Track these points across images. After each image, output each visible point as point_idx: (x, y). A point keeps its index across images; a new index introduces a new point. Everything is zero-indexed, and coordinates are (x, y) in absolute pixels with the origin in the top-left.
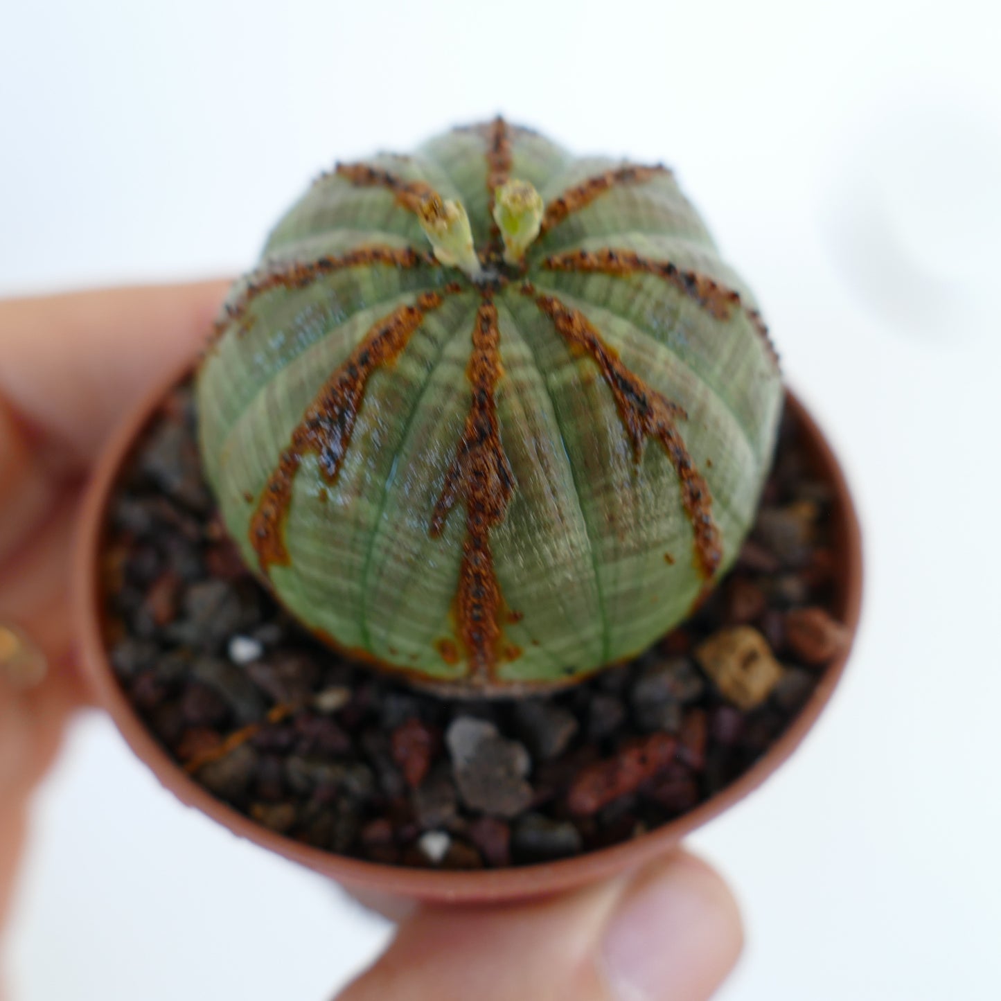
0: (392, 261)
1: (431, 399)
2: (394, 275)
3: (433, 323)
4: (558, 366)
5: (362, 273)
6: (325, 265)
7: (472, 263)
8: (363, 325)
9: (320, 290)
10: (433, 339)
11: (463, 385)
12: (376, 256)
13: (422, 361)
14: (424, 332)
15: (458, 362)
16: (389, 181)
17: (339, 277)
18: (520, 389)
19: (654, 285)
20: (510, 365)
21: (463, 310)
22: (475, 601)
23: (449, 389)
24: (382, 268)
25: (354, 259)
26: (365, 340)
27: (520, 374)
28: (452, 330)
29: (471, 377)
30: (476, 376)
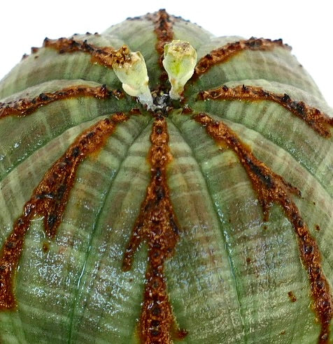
0: (92, 94)
2: (94, 104)
3: (122, 131)
4: (209, 157)
5: (72, 103)
6: (44, 99)
7: (147, 98)
8: (73, 134)
9: (40, 116)
10: (122, 140)
12: (81, 92)
13: (115, 154)
14: (117, 137)
15: (139, 154)
16: (87, 48)
17: (55, 107)
18: (184, 170)
19: (274, 109)
20: (176, 155)
21: (143, 126)
22: (154, 318)
23: (135, 171)
24: (86, 100)
25: (65, 94)
26: (76, 142)
27: (184, 161)
28: (136, 137)
29: (151, 162)
30: (154, 161)
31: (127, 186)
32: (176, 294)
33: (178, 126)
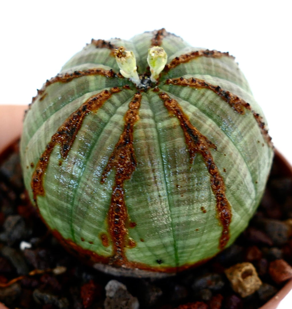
0: (104, 74)
1: (108, 127)
2: (104, 80)
3: (114, 98)
5: (91, 78)
6: (77, 74)
7: (136, 79)
8: (87, 97)
9: (73, 84)
10: (113, 104)
11: (122, 122)
12: (98, 72)
13: (107, 112)
14: (110, 101)
15: (121, 113)
16: (110, 46)
17: (82, 79)
18: (145, 127)
20: (142, 117)
21: (129, 96)
23: (116, 123)
24: (100, 77)
25: (89, 73)
26: (86, 102)
27: (146, 121)
28: (123, 103)
29: (125, 120)
30: (127, 119)
31: (110, 132)
32: (130, 202)
33: (150, 99)
